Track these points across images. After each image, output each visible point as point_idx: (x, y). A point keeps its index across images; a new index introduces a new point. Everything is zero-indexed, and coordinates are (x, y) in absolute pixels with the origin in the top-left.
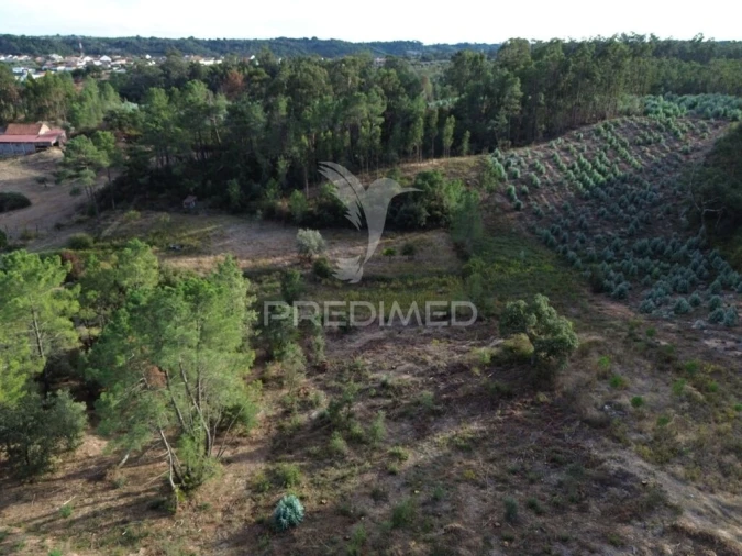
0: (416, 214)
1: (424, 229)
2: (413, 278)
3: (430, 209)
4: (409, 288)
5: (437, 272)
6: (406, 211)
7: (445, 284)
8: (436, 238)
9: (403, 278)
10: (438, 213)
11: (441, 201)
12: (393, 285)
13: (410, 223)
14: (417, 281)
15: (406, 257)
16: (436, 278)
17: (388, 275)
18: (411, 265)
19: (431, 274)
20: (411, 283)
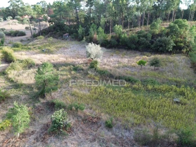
0: (166, 43)
1: (170, 53)
2: (153, 83)
3: (176, 42)
4: (148, 91)
5: (176, 81)
6: (159, 41)
7: (182, 94)
8: (179, 59)
9: (144, 82)
10: (182, 44)
11: (185, 38)
12: (135, 86)
13: (161, 48)
14: (156, 86)
15: (153, 67)
16: (174, 87)
17: (135, 78)
18: (156, 73)
19: (170, 82)
20: (150, 87)
